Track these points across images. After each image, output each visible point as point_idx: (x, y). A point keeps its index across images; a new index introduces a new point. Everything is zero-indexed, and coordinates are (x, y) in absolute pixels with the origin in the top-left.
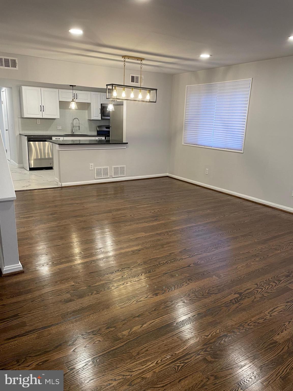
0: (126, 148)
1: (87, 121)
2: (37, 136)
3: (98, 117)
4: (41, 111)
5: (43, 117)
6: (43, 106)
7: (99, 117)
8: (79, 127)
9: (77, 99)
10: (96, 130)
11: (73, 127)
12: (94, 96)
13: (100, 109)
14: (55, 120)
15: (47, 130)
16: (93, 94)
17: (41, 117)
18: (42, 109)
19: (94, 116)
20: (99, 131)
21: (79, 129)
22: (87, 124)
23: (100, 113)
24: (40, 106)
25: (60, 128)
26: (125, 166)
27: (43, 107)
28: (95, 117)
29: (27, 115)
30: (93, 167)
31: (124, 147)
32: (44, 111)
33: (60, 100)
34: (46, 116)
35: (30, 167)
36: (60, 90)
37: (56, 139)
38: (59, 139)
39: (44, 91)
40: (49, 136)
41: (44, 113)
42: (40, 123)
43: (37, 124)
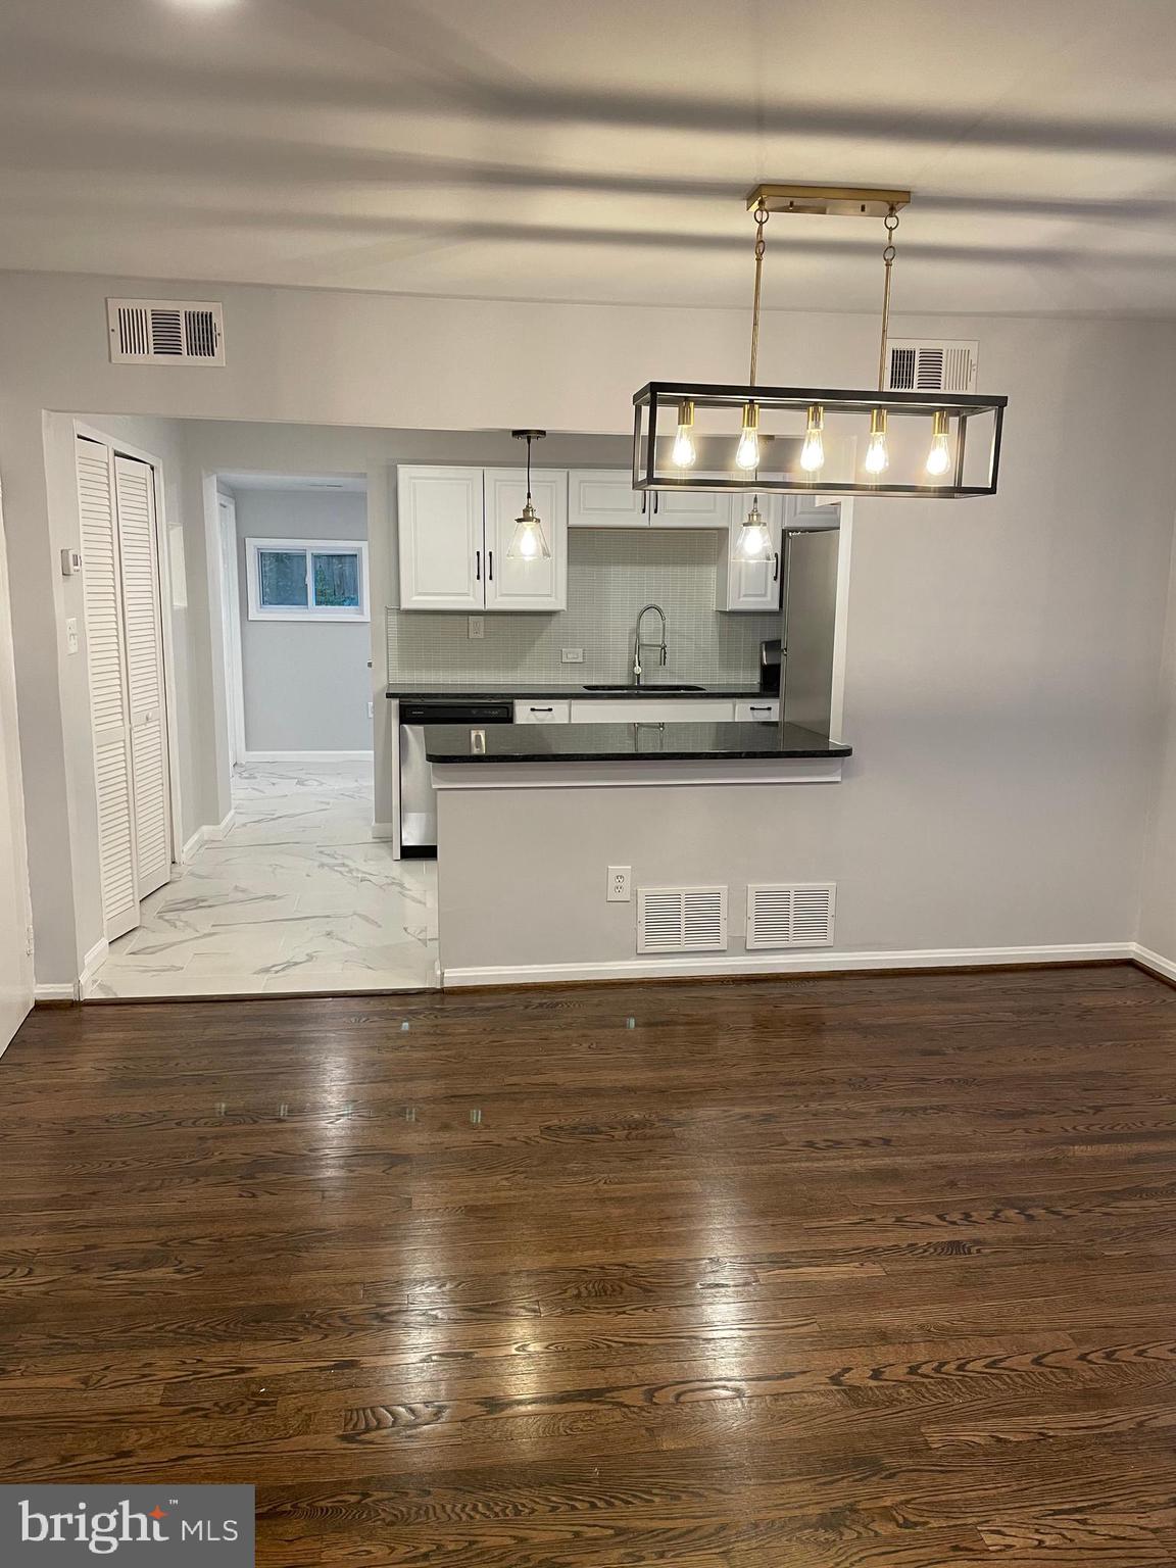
0: (839, 779)
1: (711, 619)
2: (443, 698)
3: (765, 595)
4: (479, 578)
5: (490, 607)
6: (491, 555)
7: (769, 598)
8: (664, 648)
9: (656, 511)
10: (758, 664)
11: (638, 647)
13: (776, 555)
14: (555, 619)
15: (514, 667)
17: (480, 607)
18: (485, 566)
19: (743, 593)
21: (663, 661)
22: (709, 635)
23: (775, 578)
24: (478, 553)
25: (573, 654)
26: (830, 885)
27: (487, 558)
28: (745, 596)
29: (415, 598)
30: (627, 884)
31: (829, 773)
32: (491, 578)
33: (573, 522)
34: (500, 599)
35: (405, 844)
36: (577, 475)
37: (533, 710)
38: (550, 710)
39: (496, 480)
40: (502, 696)
41: (496, 585)
42: (483, 635)
43: (468, 638)
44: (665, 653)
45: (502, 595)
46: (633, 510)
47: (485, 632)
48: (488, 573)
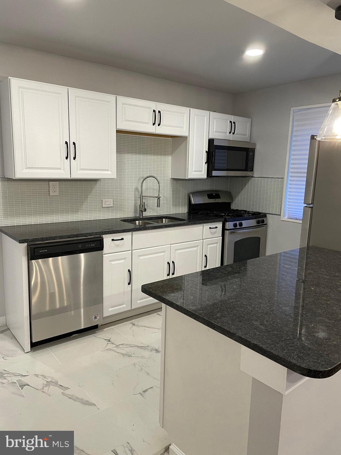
1: (169, 182)
3: (201, 171)
4: (67, 158)
5: (75, 176)
6: (74, 144)
7: (203, 172)
8: (159, 198)
9: (158, 127)
10: (187, 203)
11: (142, 197)
12: (196, 119)
13: (206, 152)
15: (76, 211)
16: (195, 115)
17: (68, 176)
18: (71, 151)
20: (195, 205)
21: (158, 205)
22: (167, 192)
23: (205, 163)
24: (66, 143)
25: (108, 202)
27: (72, 146)
28: (195, 171)
29: (25, 171)
32: (75, 158)
33: (119, 128)
34: (80, 172)
36: (121, 99)
37: (113, 240)
38: (122, 239)
39: (76, 97)
40: (97, 233)
41: (77, 163)
42: (58, 193)
43: (49, 195)
44: (160, 201)
45: (81, 169)
46: (148, 123)
47: (59, 191)
48: (72, 156)
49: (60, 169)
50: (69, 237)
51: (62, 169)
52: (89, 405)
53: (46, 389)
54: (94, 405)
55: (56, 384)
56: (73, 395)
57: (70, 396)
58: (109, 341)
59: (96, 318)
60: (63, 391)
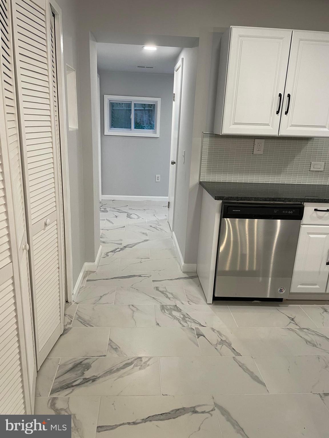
4: (278, 112)
5: (284, 133)
6: (289, 96)
17: (275, 133)
18: (283, 104)
24: (280, 95)
25: (318, 166)
27: (286, 99)
29: (232, 127)
32: (286, 113)
34: (290, 128)
35: (216, 296)
37: (316, 210)
38: (328, 211)
39: (301, 40)
40: (297, 200)
41: (289, 119)
42: (263, 152)
43: (253, 153)
45: (292, 126)
47: (264, 150)
48: (284, 110)
49: (268, 125)
50: (265, 200)
51: (271, 125)
52: (259, 382)
53: (219, 347)
54: (264, 384)
55: (229, 345)
56: (244, 364)
57: (240, 364)
58: (293, 320)
59: (281, 291)
60: (234, 356)
